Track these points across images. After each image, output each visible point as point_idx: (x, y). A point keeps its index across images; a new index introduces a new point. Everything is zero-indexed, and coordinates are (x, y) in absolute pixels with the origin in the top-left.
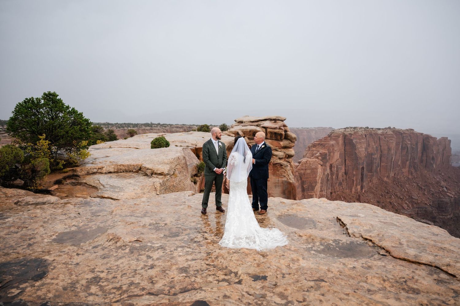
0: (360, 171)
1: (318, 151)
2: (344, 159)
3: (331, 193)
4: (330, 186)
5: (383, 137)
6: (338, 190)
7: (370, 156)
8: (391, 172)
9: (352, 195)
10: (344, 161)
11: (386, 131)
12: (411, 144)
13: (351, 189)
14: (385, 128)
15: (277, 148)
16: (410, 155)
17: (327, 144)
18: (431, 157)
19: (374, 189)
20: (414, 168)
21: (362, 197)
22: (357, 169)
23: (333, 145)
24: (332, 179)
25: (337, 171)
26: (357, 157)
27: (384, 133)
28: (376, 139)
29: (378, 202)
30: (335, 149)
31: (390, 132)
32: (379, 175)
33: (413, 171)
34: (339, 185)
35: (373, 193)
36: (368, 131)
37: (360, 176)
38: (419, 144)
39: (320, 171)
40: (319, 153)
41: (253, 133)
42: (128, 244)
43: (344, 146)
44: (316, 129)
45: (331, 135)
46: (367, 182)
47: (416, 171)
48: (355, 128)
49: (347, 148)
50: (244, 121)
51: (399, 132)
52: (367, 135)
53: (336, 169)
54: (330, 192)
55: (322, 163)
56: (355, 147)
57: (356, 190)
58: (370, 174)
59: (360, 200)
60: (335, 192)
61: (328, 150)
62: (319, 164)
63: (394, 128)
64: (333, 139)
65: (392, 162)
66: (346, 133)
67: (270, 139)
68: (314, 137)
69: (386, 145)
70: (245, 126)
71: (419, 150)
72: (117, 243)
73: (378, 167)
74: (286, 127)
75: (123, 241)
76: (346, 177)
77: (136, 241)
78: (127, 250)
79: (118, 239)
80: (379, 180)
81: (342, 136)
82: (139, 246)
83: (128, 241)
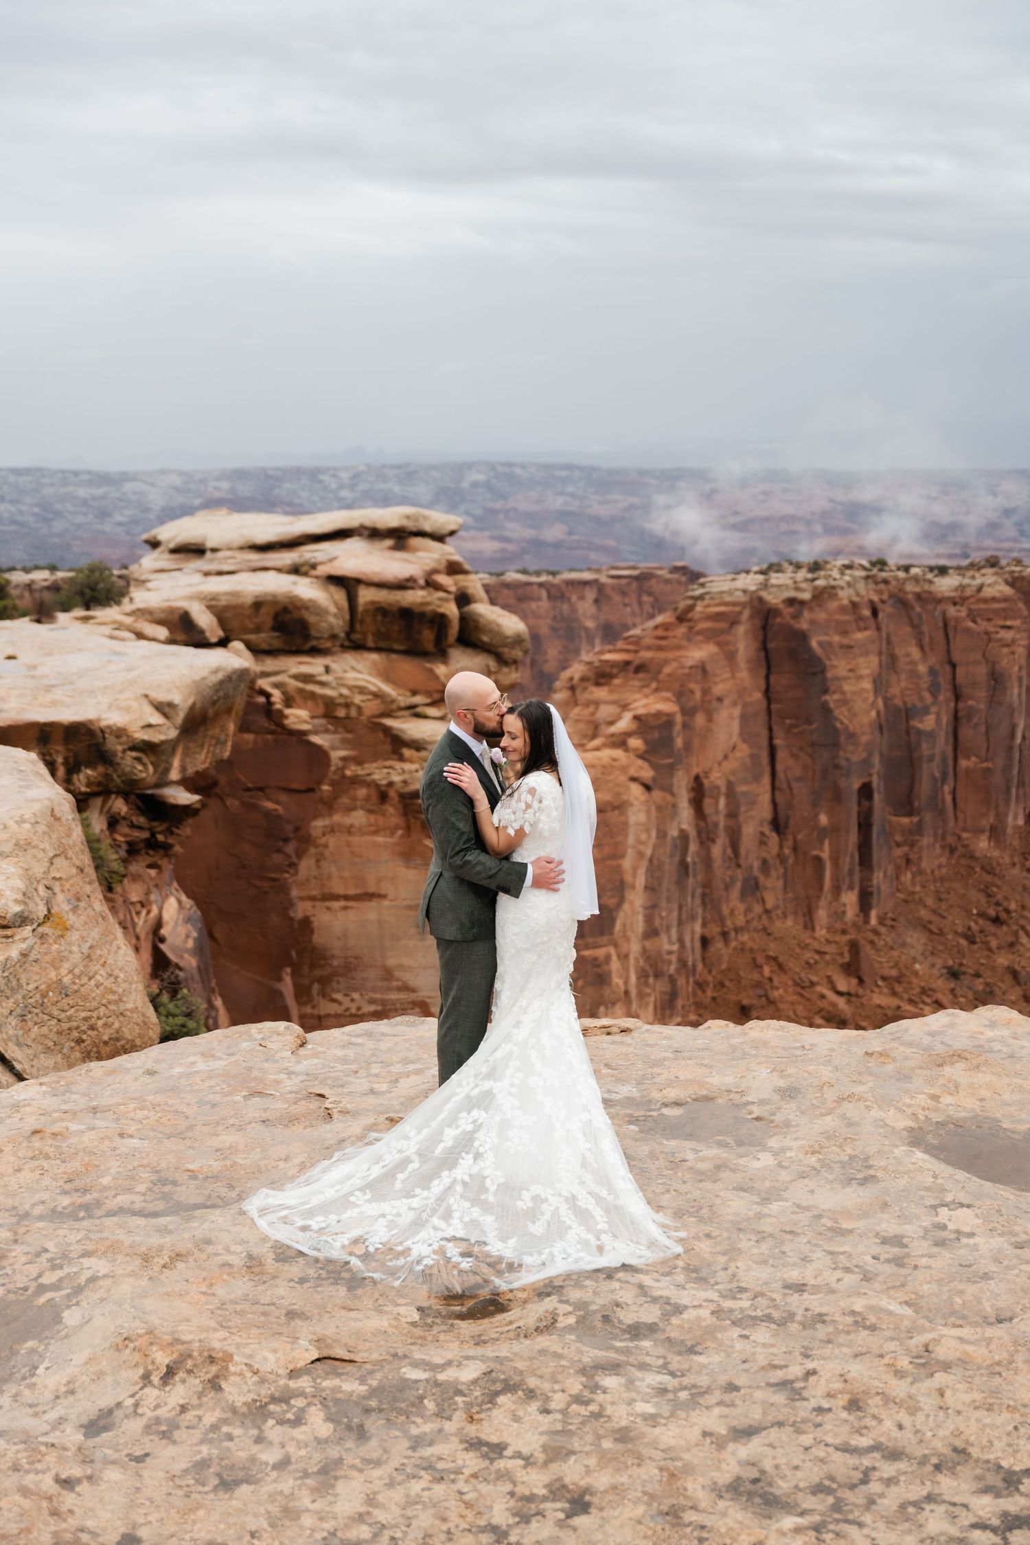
0: (855, 808)
1: (625, 707)
2: (765, 743)
3: (705, 942)
4: (698, 901)
5: (964, 613)
6: (741, 920)
7: (899, 719)
8: (1007, 801)
9: (816, 945)
10: (765, 756)
11: (978, 581)
13: (810, 913)
14: (972, 566)
15: (418, 699)
17: (666, 662)
19: (930, 901)
21: (867, 950)
22: (837, 797)
23: (702, 669)
24: (707, 861)
25: (732, 814)
26: (836, 730)
27: (968, 592)
28: (925, 628)
29: (954, 974)
30: (718, 689)
31: (994, 585)
32: (951, 824)
34: (743, 895)
35: (925, 926)
36: (886, 582)
37: (853, 838)
39: (642, 817)
40: (628, 716)
41: (276, 616)
42: (293, 1384)
43: (763, 672)
44: (604, 579)
45: (691, 608)
46: (891, 870)
48: (816, 567)
49: (781, 681)
50: (209, 544)
52: (880, 606)
53: (728, 804)
54: (697, 937)
55: (647, 773)
56: (823, 671)
57: (839, 915)
58: (905, 820)
59: (858, 969)
60: (725, 935)
61: (680, 695)
62: (633, 779)
63: (1018, 562)
64: (699, 633)
65: (1011, 748)
66: (769, 596)
67: (378, 650)
68: (590, 624)
69: (979, 657)
70: (220, 573)
72: (224, 1385)
73: (943, 782)
74: (465, 572)
75: (255, 1373)
76: (781, 846)
77: (318, 1360)
78: (311, 1420)
79: (212, 1360)
80: (952, 850)
81: (752, 617)
82: (364, 1388)
83: (281, 1371)
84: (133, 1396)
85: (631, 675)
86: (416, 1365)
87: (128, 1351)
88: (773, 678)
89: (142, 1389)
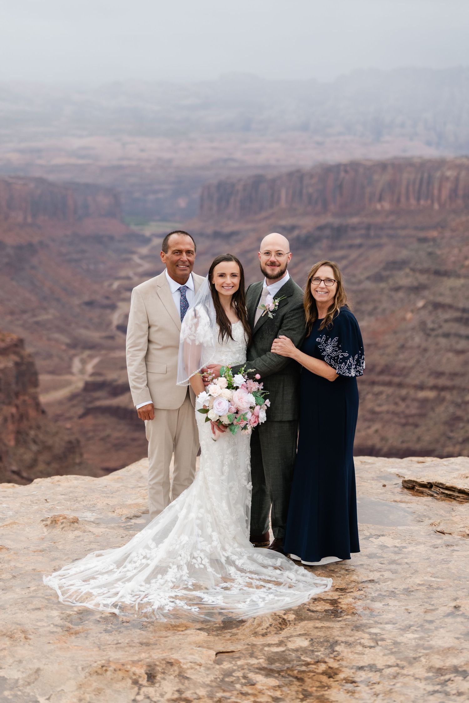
72: (188, 676)
75: (200, 665)
77: (216, 654)
78: (258, 679)
79: (171, 664)
82: (261, 661)
83: (212, 662)
84: (138, 694)
86: (269, 645)
87: (109, 673)
89: (139, 689)
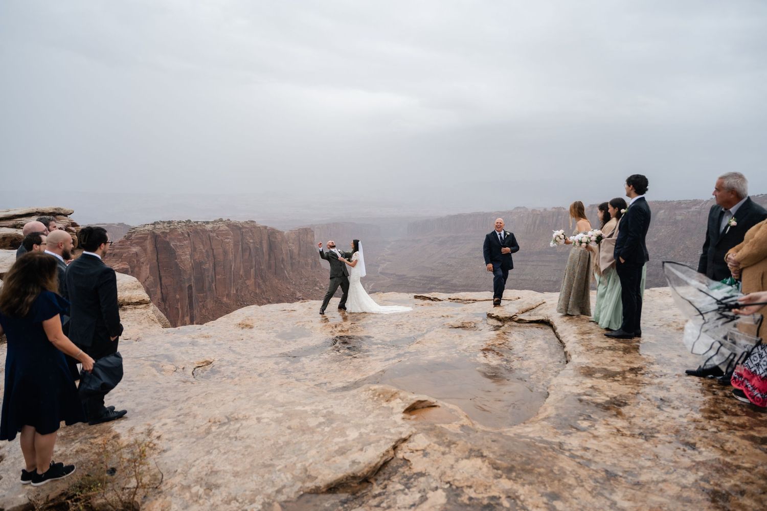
0: (187, 293)
2: (158, 275)
5: (214, 234)
7: (198, 266)
8: (231, 287)
11: (218, 225)
12: (254, 243)
14: (215, 221)
16: (254, 259)
17: (125, 253)
18: (281, 260)
19: (211, 317)
20: (262, 278)
22: (181, 290)
23: (136, 254)
26: (180, 270)
27: (215, 229)
28: (204, 240)
30: (142, 260)
31: (224, 227)
32: (215, 294)
33: (261, 282)
36: (191, 226)
37: (187, 301)
38: (263, 242)
43: (156, 254)
45: (131, 236)
46: (199, 309)
47: (264, 282)
48: (169, 222)
49: (163, 256)
51: (236, 226)
52: (190, 233)
56: (175, 253)
58: (202, 295)
61: (129, 262)
63: (229, 220)
64: (134, 243)
65: (231, 272)
66: (156, 232)
69: (220, 247)
71: (264, 250)
73: (212, 282)
74: (78, 226)
76: (165, 306)
80: (216, 302)
81: (151, 238)
85: (112, 257)
88: (159, 256)
